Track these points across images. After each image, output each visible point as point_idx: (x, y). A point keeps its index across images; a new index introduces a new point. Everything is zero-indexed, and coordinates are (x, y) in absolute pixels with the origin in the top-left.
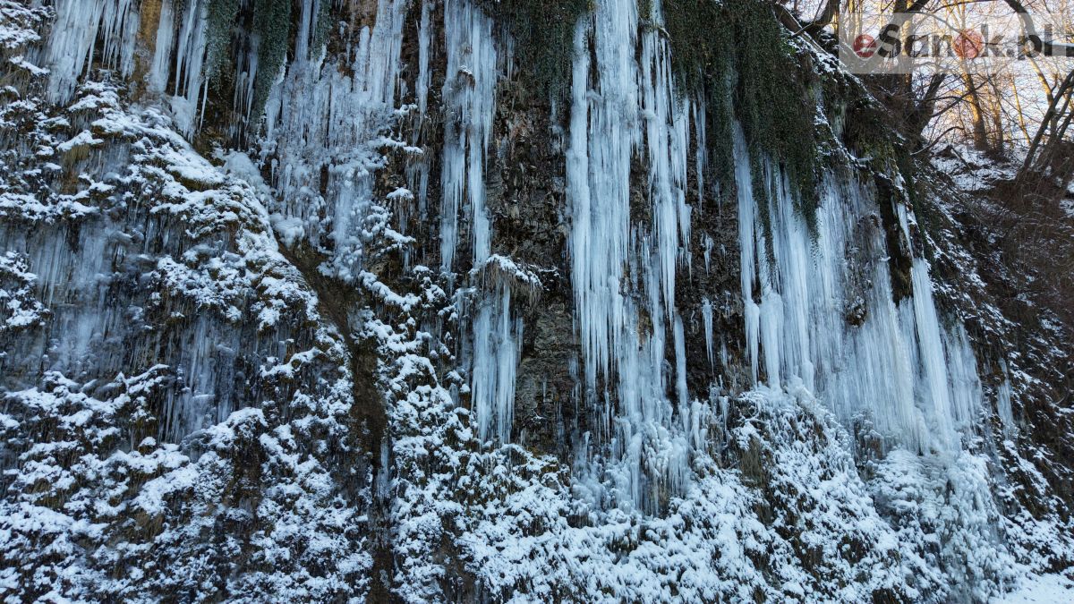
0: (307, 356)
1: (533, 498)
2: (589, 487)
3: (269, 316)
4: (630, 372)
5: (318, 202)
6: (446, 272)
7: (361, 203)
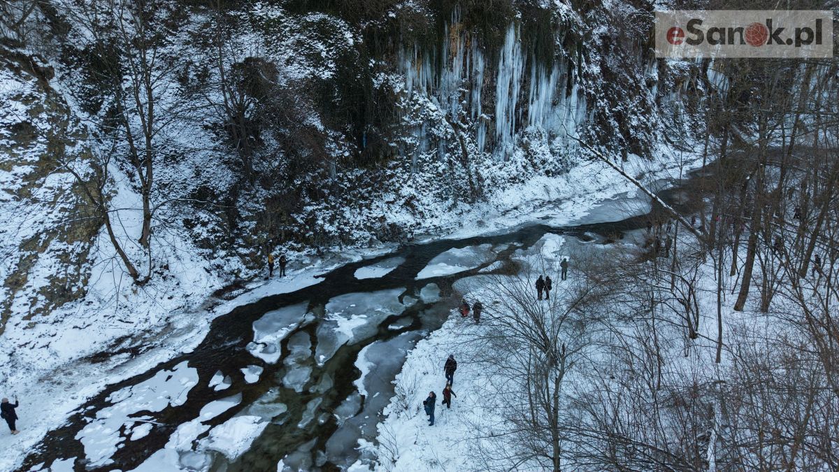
0: (455, 143)
1: (488, 162)
2: (496, 158)
3: (449, 137)
4: (504, 133)
5: (449, 105)
6: (473, 119)
7: (457, 105)
